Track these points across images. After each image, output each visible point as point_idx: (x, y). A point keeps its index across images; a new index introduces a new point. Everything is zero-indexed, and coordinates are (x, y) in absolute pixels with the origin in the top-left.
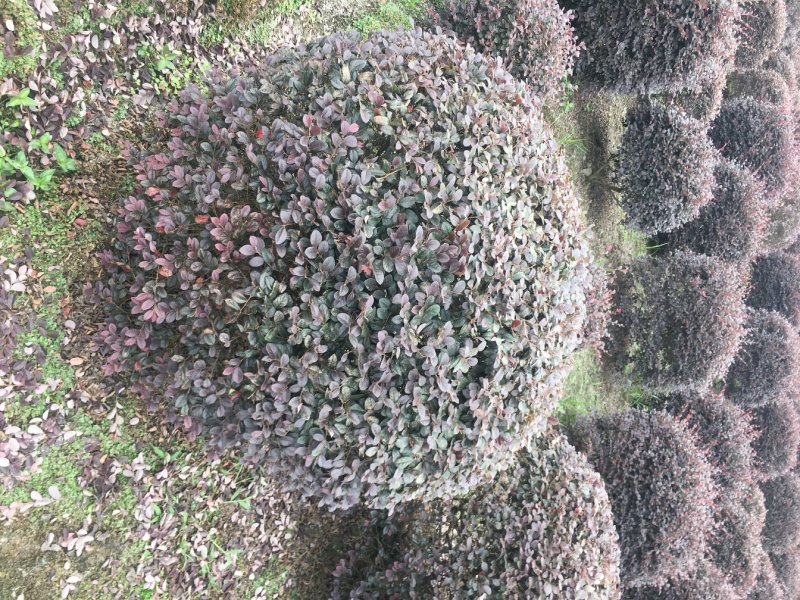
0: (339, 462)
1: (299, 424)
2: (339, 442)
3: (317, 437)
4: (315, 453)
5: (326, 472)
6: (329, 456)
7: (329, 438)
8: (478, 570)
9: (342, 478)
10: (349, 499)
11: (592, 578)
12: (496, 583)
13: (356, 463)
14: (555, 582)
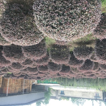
0: (40, 8)
1: (45, 2)
2: (43, 8)
3: (43, 5)
4: (41, 5)
5: (39, 6)
6: (41, 7)
7: (43, 7)
8: (25, 27)
9: (38, 8)
10: (35, 9)
11: (26, 42)
12: (24, 29)
13: (40, 11)
14: (25, 37)
